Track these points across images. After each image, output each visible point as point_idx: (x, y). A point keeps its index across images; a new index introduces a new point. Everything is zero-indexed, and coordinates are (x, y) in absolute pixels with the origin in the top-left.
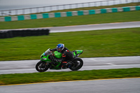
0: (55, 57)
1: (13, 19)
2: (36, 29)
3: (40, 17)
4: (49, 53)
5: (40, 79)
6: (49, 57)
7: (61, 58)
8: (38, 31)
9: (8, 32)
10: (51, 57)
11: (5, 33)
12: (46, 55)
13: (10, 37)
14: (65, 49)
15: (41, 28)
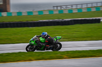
0: (40, 42)
1: (74, 12)
2: (91, 18)
3: (94, 10)
4: (36, 38)
5: (94, 55)
6: (36, 42)
8: (93, 20)
9: (71, 20)
10: (37, 42)
11: (68, 21)
12: (33, 40)
13: (72, 24)
15: (94, 18)
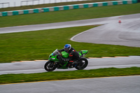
0: (63, 57)
4: (57, 53)
6: (57, 57)
7: (69, 57)
12: (54, 55)
14: (72, 49)
